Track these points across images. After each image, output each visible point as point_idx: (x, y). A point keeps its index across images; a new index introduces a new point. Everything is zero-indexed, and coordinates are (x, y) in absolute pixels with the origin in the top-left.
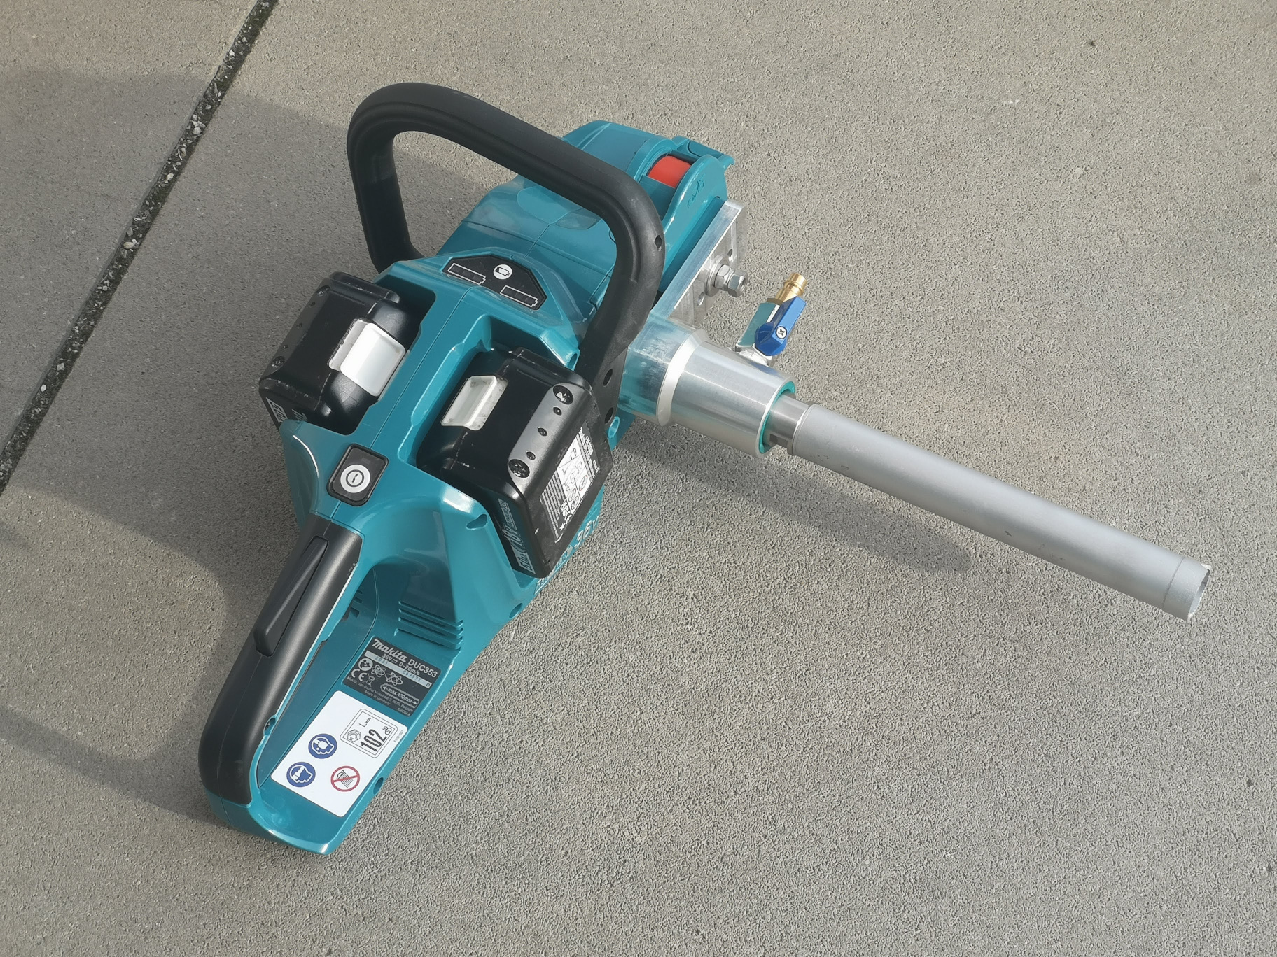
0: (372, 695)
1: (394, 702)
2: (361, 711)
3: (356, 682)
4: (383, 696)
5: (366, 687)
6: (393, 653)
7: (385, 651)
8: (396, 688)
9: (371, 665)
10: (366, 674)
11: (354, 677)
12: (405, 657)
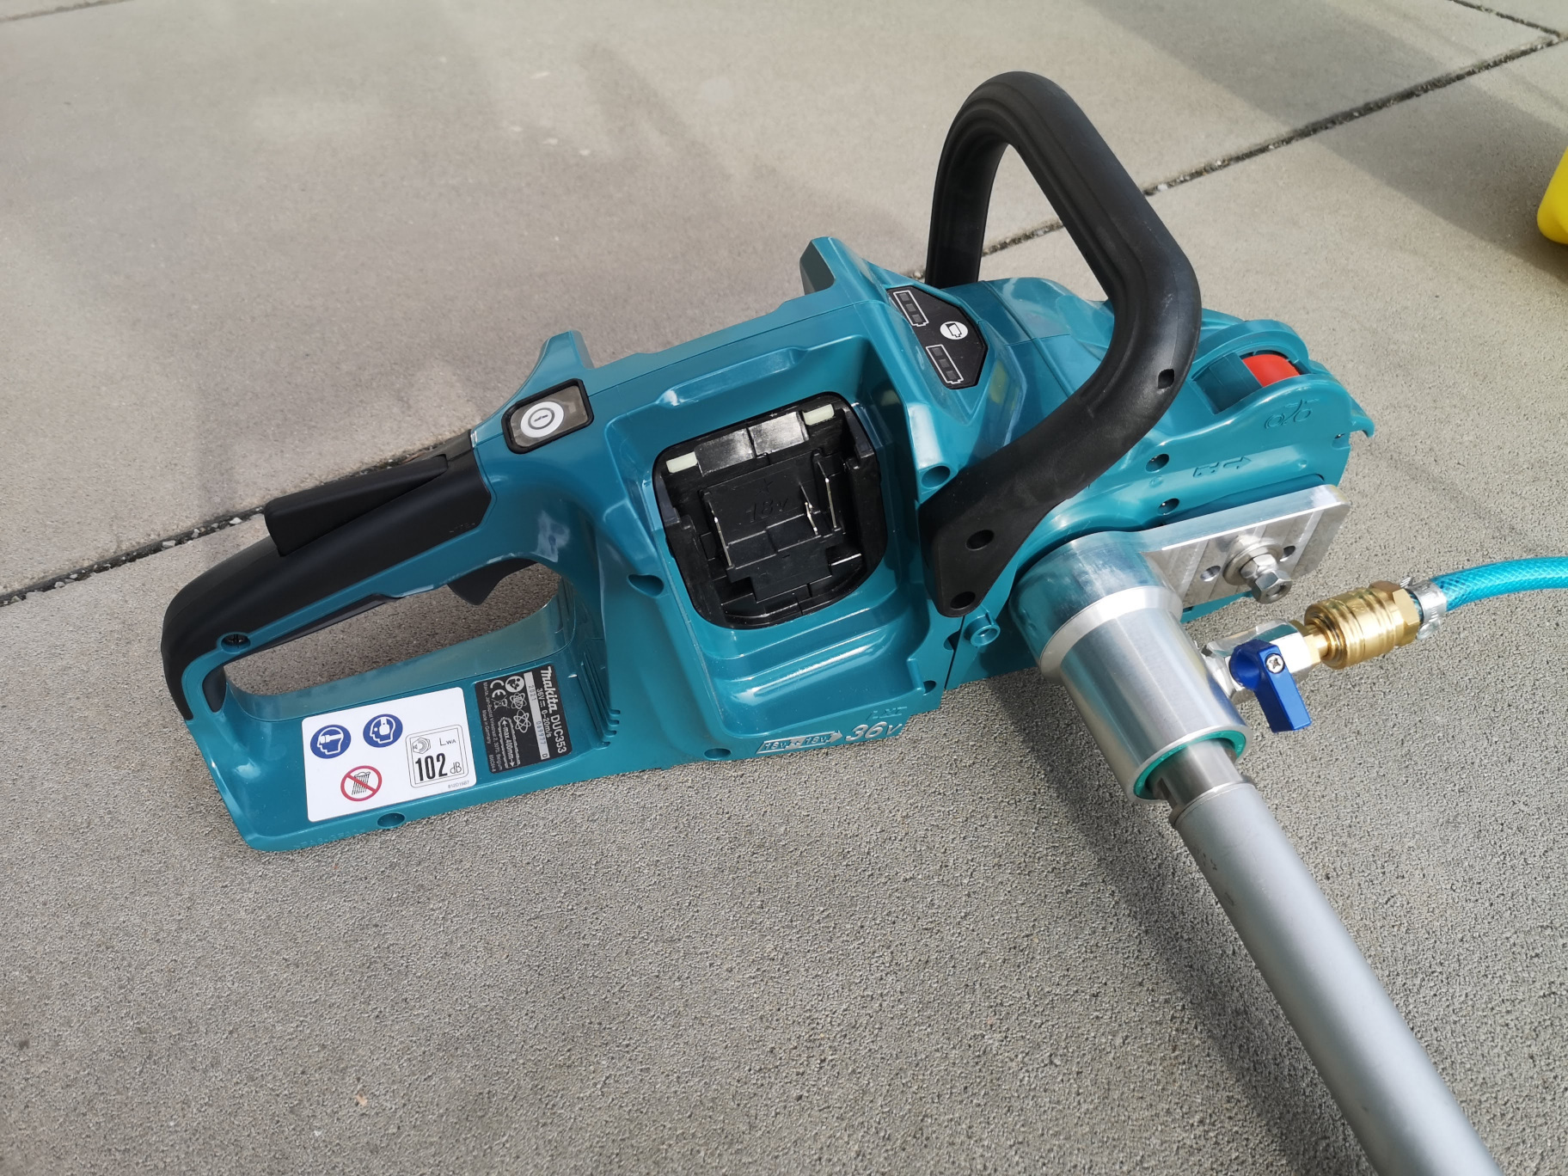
0: (485, 719)
1: (496, 745)
2: (457, 727)
3: (486, 694)
4: (493, 728)
5: (489, 706)
6: (550, 694)
7: (545, 686)
8: (513, 732)
9: (519, 689)
10: (504, 693)
11: (491, 687)
12: (555, 708)
